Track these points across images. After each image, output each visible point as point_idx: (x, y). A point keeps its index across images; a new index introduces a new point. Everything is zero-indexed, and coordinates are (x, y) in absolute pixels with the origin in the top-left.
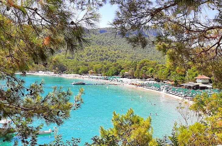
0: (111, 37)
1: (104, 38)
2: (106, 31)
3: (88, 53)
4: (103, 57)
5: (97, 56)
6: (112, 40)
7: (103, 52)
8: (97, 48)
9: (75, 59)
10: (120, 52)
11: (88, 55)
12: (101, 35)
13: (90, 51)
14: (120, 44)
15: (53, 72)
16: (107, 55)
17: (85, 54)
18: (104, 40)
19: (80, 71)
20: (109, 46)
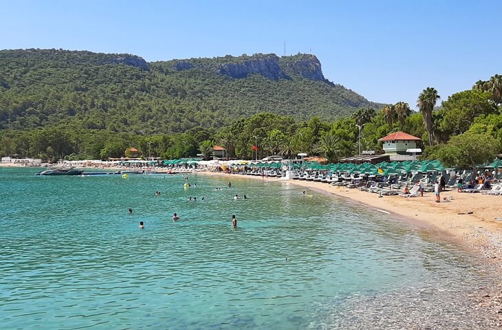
0: (203, 80)
1: (186, 81)
2: (192, 67)
3: (144, 115)
4: (183, 125)
5: (166, 123)
6: (207, 88)
7: (184, 112)
8: (167, 104)
9: (108, 129)
10: (226, 113)
11: (143, 119)
12: (178, 74)
13: (150, 110)
14: (227, 96)
15: (38, 158)
16: (192, 121)
17: (135, 118)
18: (186, 87)
19: (103, 152)
20: (199, 100)
